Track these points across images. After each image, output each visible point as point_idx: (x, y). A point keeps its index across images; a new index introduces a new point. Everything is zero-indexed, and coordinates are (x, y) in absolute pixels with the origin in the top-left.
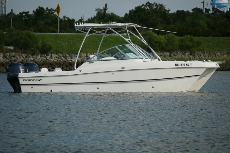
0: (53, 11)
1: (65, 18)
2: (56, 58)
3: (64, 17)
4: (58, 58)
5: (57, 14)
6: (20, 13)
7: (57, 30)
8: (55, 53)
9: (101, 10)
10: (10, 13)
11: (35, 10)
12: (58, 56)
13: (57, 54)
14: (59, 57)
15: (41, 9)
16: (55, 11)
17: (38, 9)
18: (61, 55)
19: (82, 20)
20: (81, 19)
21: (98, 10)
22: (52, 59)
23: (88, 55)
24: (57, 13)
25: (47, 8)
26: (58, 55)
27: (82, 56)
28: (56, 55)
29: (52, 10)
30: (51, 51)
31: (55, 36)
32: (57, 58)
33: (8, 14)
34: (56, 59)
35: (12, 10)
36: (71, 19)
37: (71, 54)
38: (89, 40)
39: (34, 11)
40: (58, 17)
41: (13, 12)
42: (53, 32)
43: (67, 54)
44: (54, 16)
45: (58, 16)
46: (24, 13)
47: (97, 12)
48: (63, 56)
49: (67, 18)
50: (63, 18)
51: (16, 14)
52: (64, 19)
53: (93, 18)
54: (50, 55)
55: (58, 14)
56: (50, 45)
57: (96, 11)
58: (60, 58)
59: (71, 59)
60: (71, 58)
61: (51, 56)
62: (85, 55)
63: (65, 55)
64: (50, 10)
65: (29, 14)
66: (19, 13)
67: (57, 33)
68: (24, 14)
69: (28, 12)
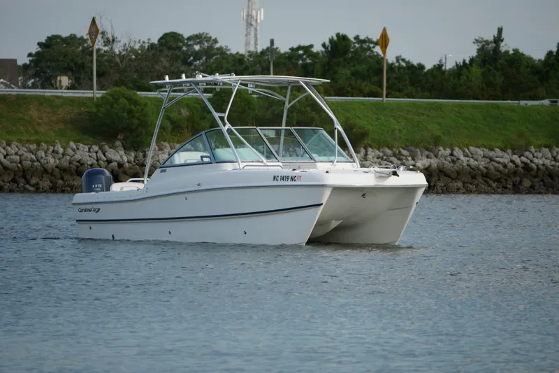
0: (372, 45)
1: (400, 61)
2: (378, 158)
3: (398, 59)
4: (382, 159)
5: (380, 53)
6: (292, 49)
7: (379, 89)
8: (375, 147)
9: (487, 43)
10: (268, 48)
11: (327, 43)
12: (381, 154)
13: (378, 149)
14: (385, 157)
15: (343, 38)
16: (376, 44)
17: (335, 38)
18: (389, 152)
19: (442, 65)
20: (438, 65)
21: (480, 42)
22: (366, 160)
23: (455, 153)
24: (382, 48)
25: (357, 38)
26: (383, 152)
27: (440, 153)
28: (377, 152)
29: (370, 41)
30: (366, 142)
31: (375, 105)
32: (380, 160)
33: (263, 53)
34: (376, 160)
35: (272, 42)
36: (415, 64)
37: (413, 148)
38: (458, 114)
39: (324, 45)
40: (383, 58)
41: (275, 47)
42: (369, 97)
43: (403, 149)
44: (374, 55)
45: (382, 55)
46: (300, 48)
47: (478, 48)
48: (394, 155)
49: (403, 60)
50: (395, 60)
51: (282, 52)
52: (397, 64)
53: (467, 62)
54: (363, 151)
55: (384, 52)
56: (364, 128)
57: (476, 45)
58: (385, 160)
59: (413, 162)
60: (413, 159)
61: (366, 155)
62: (448, 151)
63: (400, 152)
64: (364, 41)
65: (312, 52)
66: (290, 49)
67: (381, 99)
68: (301, 52)
69: (311, 46)
